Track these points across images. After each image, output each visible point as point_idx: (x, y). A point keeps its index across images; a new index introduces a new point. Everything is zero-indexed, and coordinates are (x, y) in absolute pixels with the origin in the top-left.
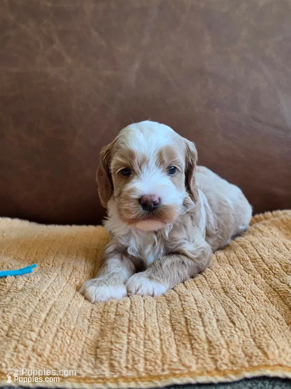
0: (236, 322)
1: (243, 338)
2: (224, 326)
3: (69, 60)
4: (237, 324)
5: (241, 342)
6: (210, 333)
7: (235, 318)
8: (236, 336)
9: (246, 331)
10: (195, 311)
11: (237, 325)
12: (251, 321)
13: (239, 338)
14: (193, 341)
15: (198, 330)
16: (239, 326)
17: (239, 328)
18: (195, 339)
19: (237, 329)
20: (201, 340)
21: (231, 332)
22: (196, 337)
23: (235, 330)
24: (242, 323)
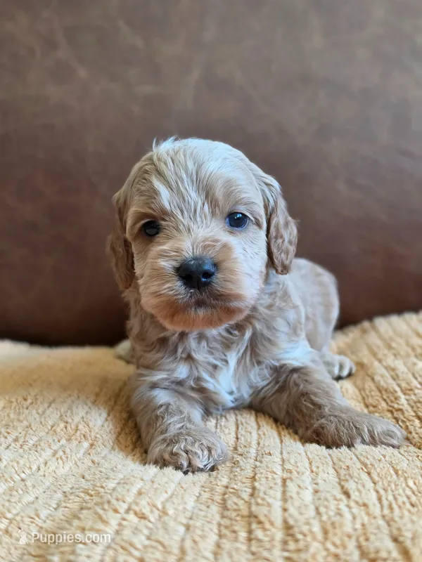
0: (351, 492)
1: (363, 519)
2: (326, 499)
3: (83, 73)
4: (354, 495)
5: (358, 526)
6: (292, 510)
7: (351, 486)
8: (348, 516)
9: (371, 507)
10: (275, 476)
11: (353, 497)
12: (385, 490)
13: (354, 518)
14: (254, 526)
15: (269, 505)
16: (357, 499)
17: (357, 503)
18: (260, 522)
19: (352, 504)
20: (272, 523)
21: (338, 509)
22: (262, 518)
23: (348, 506)
24: (363, 495)
